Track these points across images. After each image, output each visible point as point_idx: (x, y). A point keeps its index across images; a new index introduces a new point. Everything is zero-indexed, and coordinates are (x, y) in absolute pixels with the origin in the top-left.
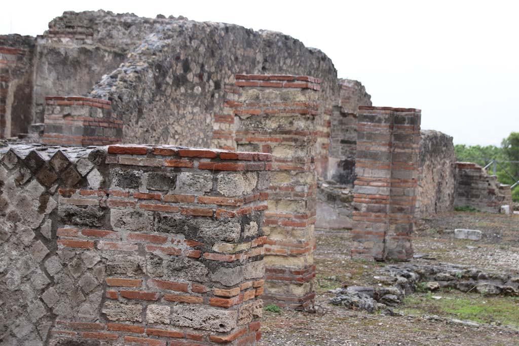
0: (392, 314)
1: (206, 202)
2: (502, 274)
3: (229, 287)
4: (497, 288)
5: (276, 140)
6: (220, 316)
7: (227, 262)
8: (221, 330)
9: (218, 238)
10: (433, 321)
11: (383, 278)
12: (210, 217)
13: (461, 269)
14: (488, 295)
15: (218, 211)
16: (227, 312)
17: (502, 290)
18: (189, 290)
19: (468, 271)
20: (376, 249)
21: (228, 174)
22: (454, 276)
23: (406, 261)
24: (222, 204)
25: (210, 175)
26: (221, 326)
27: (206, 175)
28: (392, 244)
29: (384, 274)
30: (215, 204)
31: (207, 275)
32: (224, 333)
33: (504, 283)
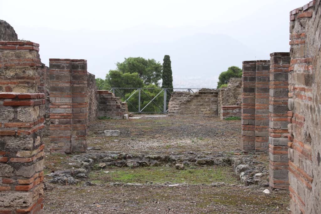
0: (90, 185)
1: (10, 126)
2: (139, 154)
3: (28, 178)
4: (138, 162)
5: (15, 83)
6: (23, 196)
7: (27, 163)
8: (24, 205)
9: (20, 148)
10: (116, 185)
11: (75, 164)
12: (14, 135)
13: (116, 154)
14: (133, 167)
15: (18, 131)
16: (27, 194)
17: (140, 163)
18: (1, 183)
19: (121, 155)
20: (66, 146)
21: (25, 108)
22: (114, 158)
23: (84, 152)
24: (22, 127)
25: (12, 109)
26: (24, 202)
27: (9, 109)
28: (75, 143)
29: (74, 161)
30: (16, 127)
31: (13, 172)
32: (26, 207)
33: (141, 159)
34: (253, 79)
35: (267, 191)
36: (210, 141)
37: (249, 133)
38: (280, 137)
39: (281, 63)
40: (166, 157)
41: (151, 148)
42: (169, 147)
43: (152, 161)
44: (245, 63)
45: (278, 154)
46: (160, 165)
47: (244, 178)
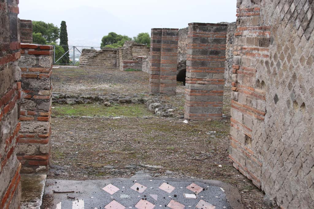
1: (33, 71)
2: (76, 95)
3: (47, 111)
4: (75, 101)
6: (44, 125)
7: (47, 99)
8: (45, 132)
9: (41, 88)
10: (73, 118)
12: (36, 78)
13: (57, 94)
14: (72, 105)
15: (40, 75)
16: (47, 123)
17: (77, 102)
18: (26, 114)
19: (61, 95)
21: (45, 56)
22: (56, 97)
24: (43, 71)
25: (34, 57)
26: (45, 130)
27: (33, 57)
30: (38, 71)
31: (35, 107)
32: (46, 133)
33: (77, 99)
34: (159, 42)
35: (186, 122)
36: (122, 86)
37: (156, 80)
38: (195, 84)
39: (198, 31)
40: (96, 97)
41: (81, 90)
42: (95, 90)
43: (86, 100)
44: (154, 29)
45: (193, 95)
46: (92, 103)
47: (159, 112)
